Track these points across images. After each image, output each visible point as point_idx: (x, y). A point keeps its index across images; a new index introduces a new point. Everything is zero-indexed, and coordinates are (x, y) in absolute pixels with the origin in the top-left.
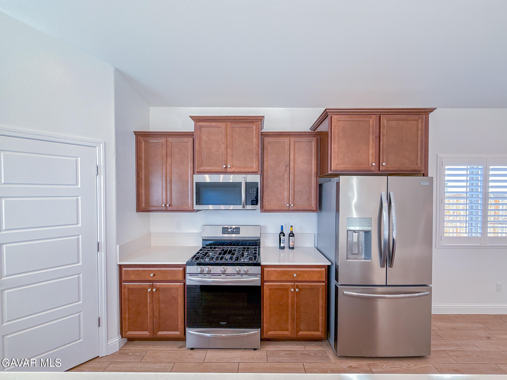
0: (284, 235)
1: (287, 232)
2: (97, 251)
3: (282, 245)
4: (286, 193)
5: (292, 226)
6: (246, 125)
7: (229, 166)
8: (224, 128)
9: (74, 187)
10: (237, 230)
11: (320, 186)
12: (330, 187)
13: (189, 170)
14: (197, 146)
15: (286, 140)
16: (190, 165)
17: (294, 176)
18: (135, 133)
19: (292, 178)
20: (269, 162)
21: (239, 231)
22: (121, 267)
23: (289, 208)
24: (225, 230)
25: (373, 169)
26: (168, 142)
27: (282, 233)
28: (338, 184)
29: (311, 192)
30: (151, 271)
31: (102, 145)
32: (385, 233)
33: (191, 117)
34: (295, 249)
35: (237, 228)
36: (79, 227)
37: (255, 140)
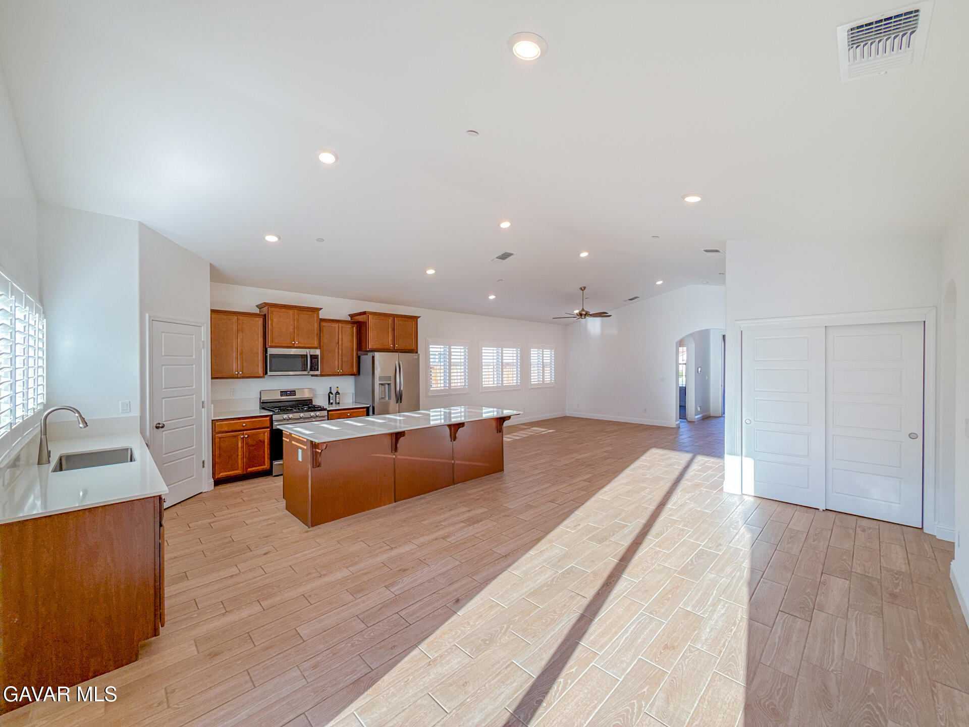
0: (332, 394)
1: (334, 392)
2: (201, 408)
3: (331, 401)
4: (336, 362)
5: (338, 387)
6: (309, 313)
7: (296, 343)
8: (292, 314)
9: (191, 357)
10: (293, 393)
11: (359, 358)
12: (366, 359)
13: (260, 344)
14: (269, 326)
15: (336, 325)
16: (260, 340)
17: (342, 350)
18: (211, 311)
19: (340, 352)
20: (325, 340)
21: (295, 394)
22: (213, 421)
23: (339, 373)
24: (283, 393)
25: (391, 348)
26: (238, 319)
27: (331, 393)
28: (373, 357)
29: (353, 362)
30: (244, 423)
31: (204, 325)
32: (398, 389)
34: (340, 404)
35: (293, 391)
36: (193, 389)
37: (316, 325)
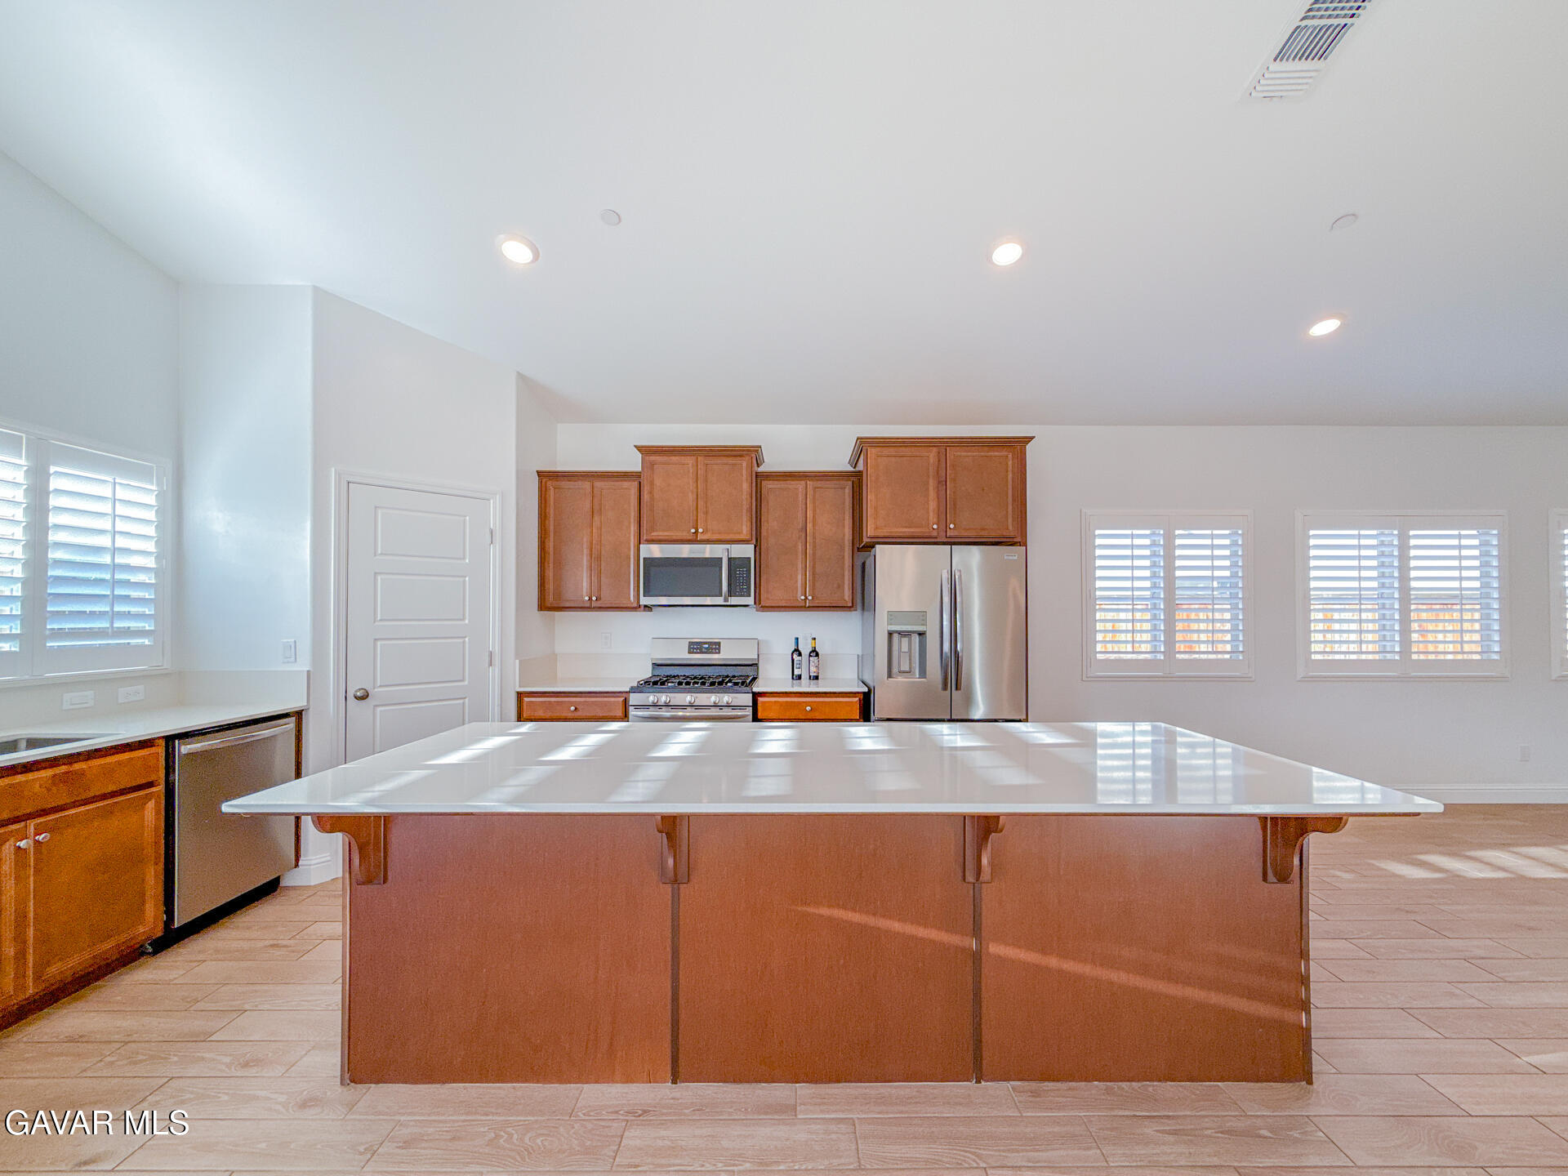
0: (800, 655)
1: (805, 649)
2: (487, 665)
3: (797, 672)
4: (799, 577)
5: (815, 639)
6: (731, 461)
7: (700, 530)
8: (693, 465)
9: (459, 561)
10: (715, 647)
11: (864, 567)
13: (632, 537)
14: (646, 496)
15: (800, 485)
16: (633, 528)
17: (815, 547)
18: (539, 473)
19: (810, 551)
20: (771, 523)
21: (719, 649)
22: (520, 695)
23: (805, 602)
24: (695, 647)
25: (935, 534)
26: (595, 489)
27: (797, 651)
28: (875, 558)
29: (843, 574)
30: (572, 704)
31: (498, 496)
33: (635, 446)
34: (820, 680)
35: (716, 643)
36: (466, 624)
37: (745, 486)
